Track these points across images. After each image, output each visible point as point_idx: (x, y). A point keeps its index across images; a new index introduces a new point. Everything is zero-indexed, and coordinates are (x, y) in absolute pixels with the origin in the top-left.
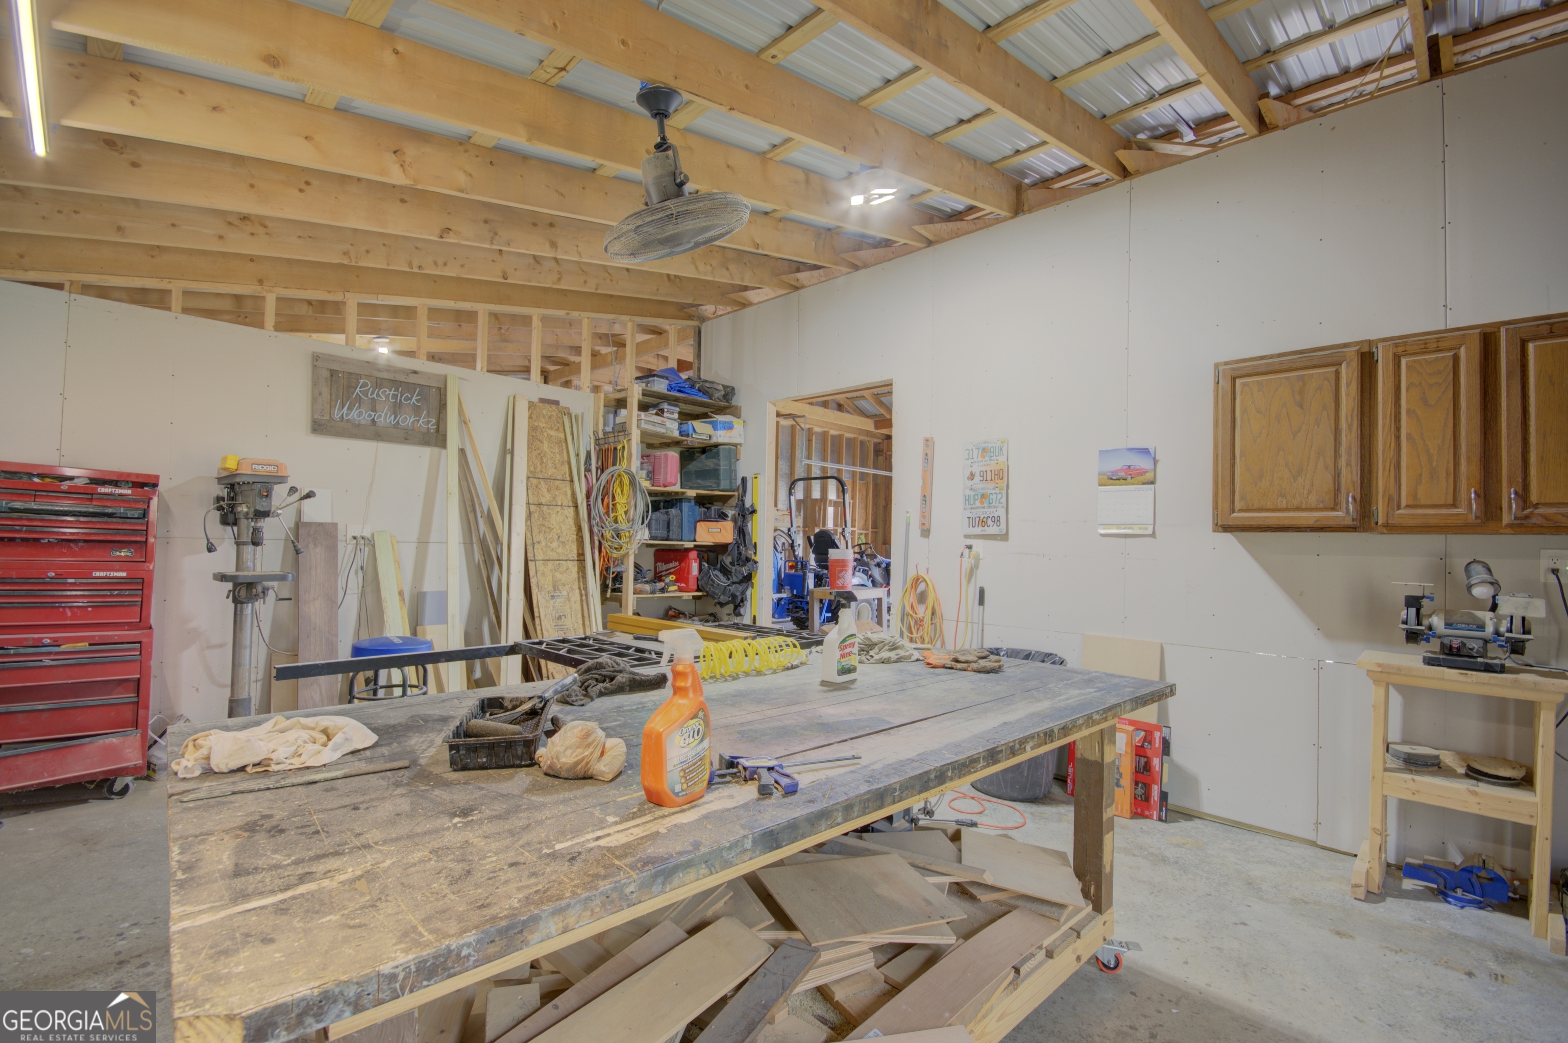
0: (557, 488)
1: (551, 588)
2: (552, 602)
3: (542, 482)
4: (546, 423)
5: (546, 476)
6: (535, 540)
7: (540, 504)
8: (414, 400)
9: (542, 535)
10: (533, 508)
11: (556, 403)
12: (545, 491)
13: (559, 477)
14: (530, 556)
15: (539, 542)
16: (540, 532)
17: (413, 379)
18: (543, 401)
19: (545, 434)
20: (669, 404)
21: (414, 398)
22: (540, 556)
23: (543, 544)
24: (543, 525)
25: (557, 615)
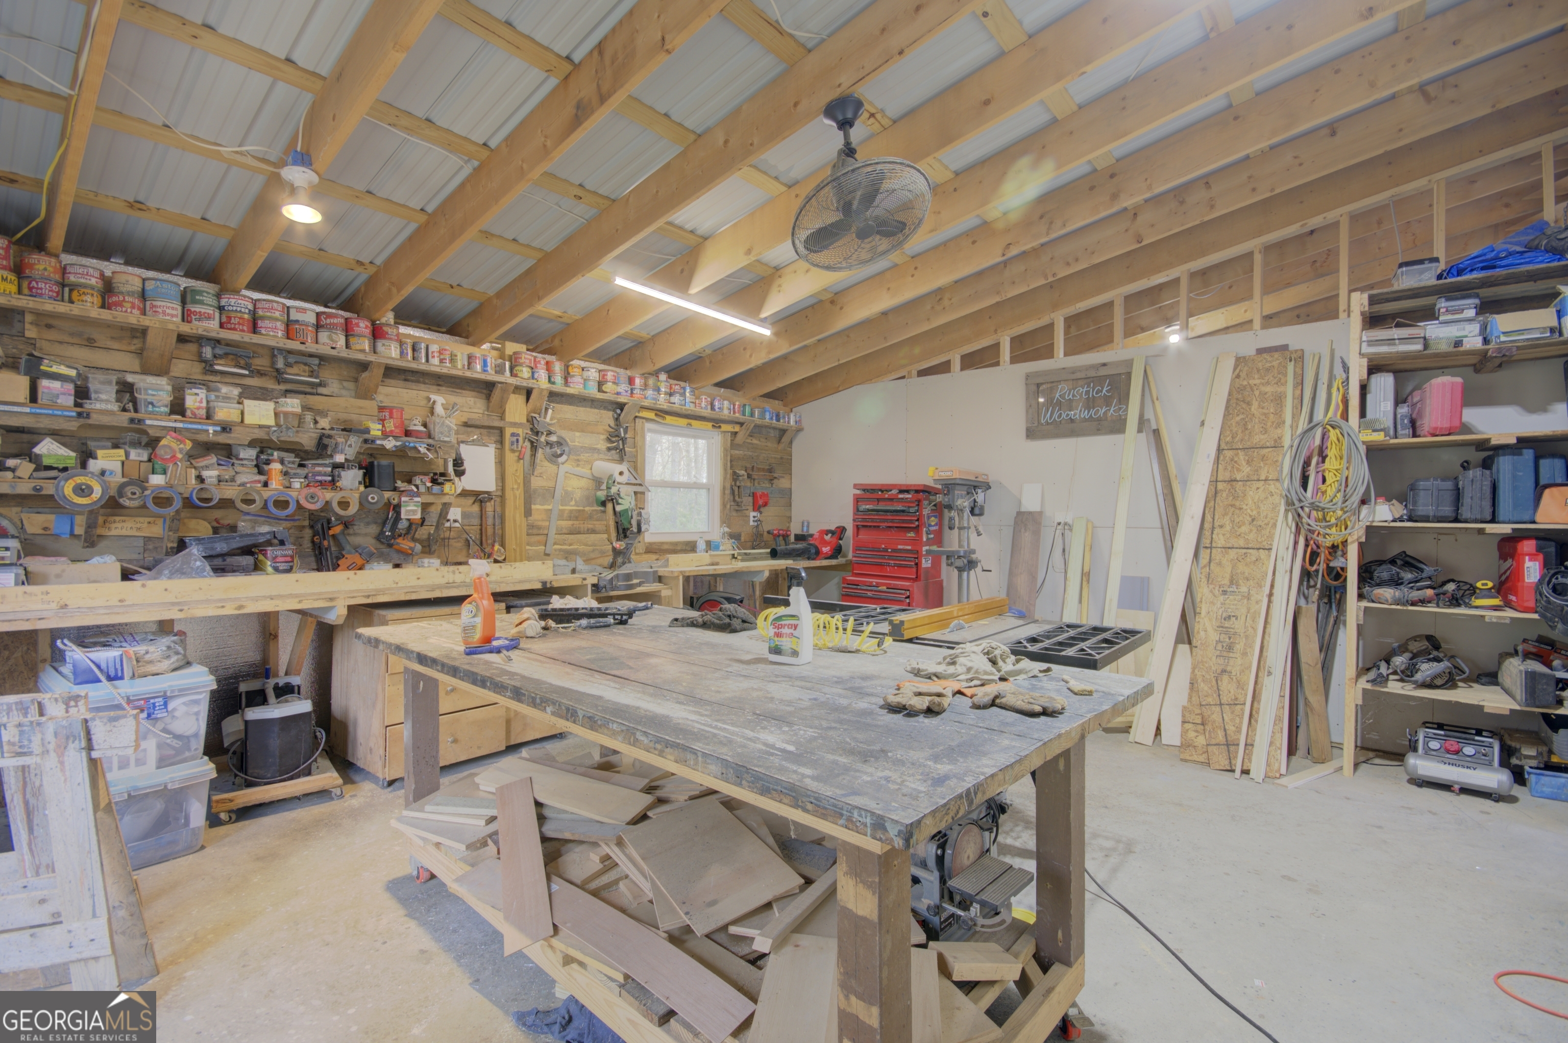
0: (1263, 458)
1: (1226, 581)
2: (1222, 598)
3: (1241, 453)
4: (1262, 378)
5: (1248, 444)
6: (1216, 524)
7: (1233, 480)
8: (1104, 391)
9: (1227, 518)
10: (1220, 486)
11: (1285, 348)
12: (1244, 463)
13: (1268, 444)
14: (1206, 542)
15: (1221, 527)
16: (1226, 514)
17: (1103, 372)
18: (1260, 351)
19: (1257, 393)
20: (1449, 299)
21: (1105, 389)
22: (1220, 541)
23: (1228, 528)
24: (1232, 506)
25: (1225, 615)
